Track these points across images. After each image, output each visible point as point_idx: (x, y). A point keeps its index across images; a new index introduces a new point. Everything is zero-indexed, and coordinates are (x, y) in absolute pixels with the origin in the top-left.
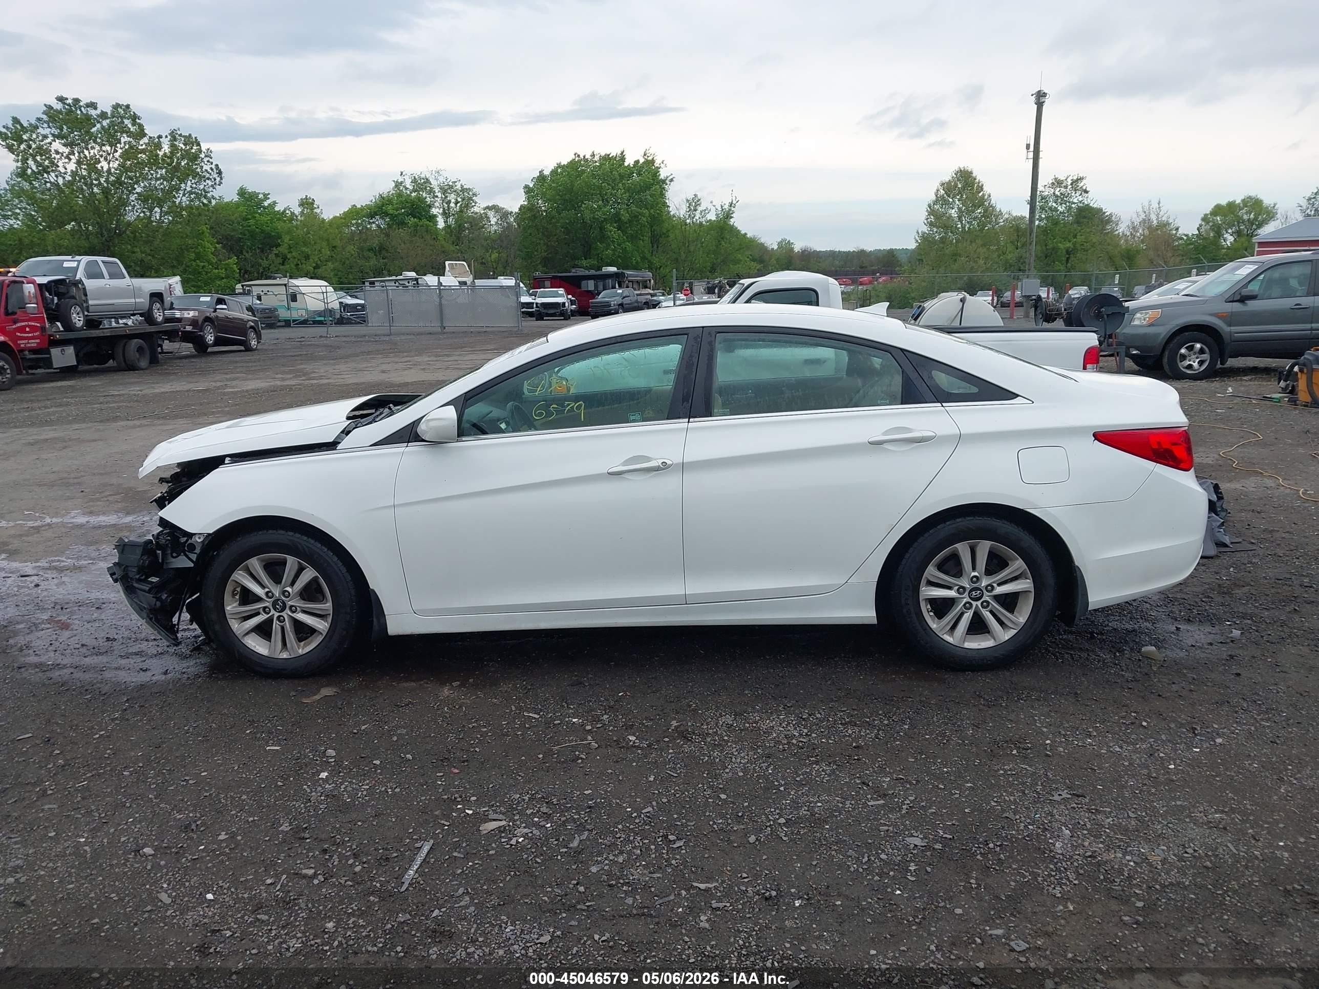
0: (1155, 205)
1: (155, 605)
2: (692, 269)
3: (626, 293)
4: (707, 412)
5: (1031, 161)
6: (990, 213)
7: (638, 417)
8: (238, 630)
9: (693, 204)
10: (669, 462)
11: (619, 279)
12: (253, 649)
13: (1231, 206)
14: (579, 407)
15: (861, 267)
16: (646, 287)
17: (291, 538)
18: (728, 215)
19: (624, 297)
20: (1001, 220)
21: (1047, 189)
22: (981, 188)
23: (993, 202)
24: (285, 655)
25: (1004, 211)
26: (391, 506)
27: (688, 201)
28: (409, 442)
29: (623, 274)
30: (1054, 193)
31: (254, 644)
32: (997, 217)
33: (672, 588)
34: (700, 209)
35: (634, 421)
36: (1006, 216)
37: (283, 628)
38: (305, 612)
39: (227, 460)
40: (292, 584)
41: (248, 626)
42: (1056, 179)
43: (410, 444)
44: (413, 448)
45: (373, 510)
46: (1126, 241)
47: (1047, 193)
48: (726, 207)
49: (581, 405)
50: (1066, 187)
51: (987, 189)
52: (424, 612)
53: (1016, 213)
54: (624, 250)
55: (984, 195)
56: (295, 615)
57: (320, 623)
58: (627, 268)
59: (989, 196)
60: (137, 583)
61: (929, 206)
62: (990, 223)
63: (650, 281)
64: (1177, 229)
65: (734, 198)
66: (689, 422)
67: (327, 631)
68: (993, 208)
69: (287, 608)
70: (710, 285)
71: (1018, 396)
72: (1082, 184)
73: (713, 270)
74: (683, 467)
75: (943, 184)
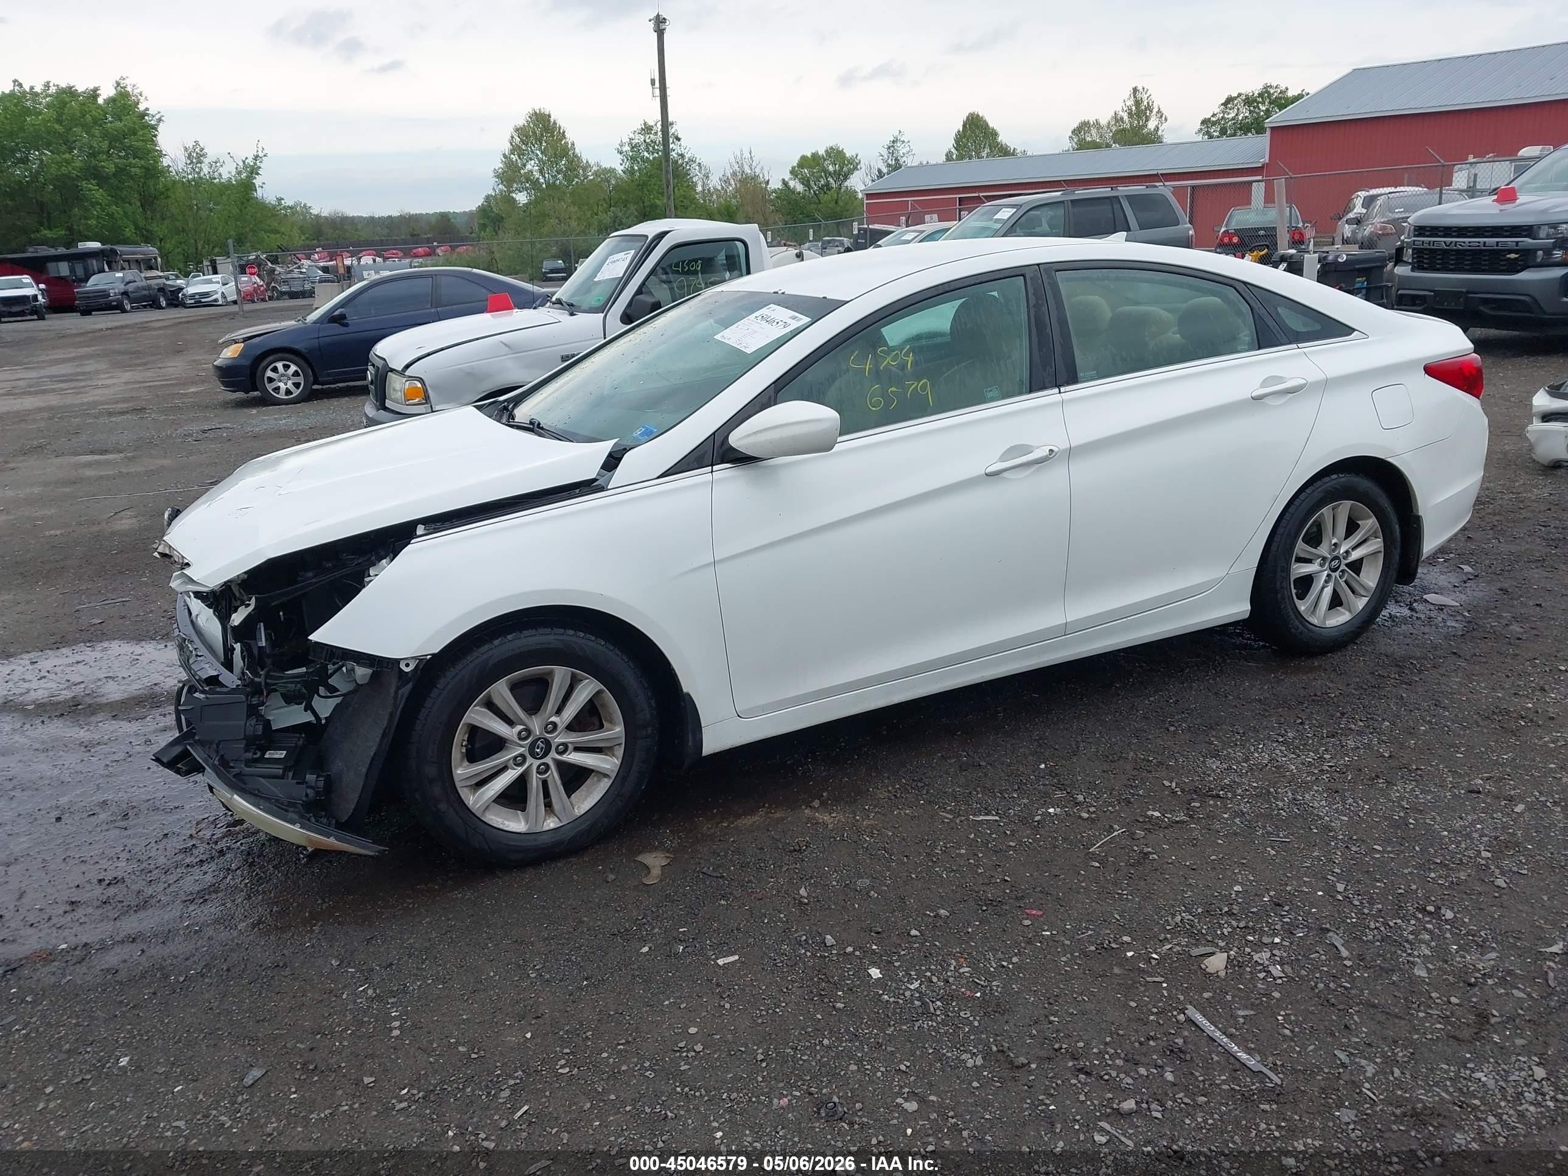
0: (747, 155)
1: (307, 795)
2: (208, 242)
3: (129, 277)
4: (1073, 378)
5: (658, 99)
6: (574, 164)
7: (995, 393)
8: (475, 802)
9: (196, 156)
10: (1055, 449)
11: (109, 259)
12: (501, 827)
13: (815, 156)
14: (924, 387)
15: (413, 235)
16: (151, 268)
17: (561, 638)
18: (254, 171)
19: (128, 283)
20: (590, 173)
21: (637, 136)
22: (563, 135)
23: (577, 151)
24: (551, 823)
25: (592, 162)
26: (708, 565)
27: (186, 149)
28: (712, 465)
29: (114, 252)
30: (645, 141)
31: (500, 820)
32: (585, 169)
33: (1051, 617)
34: (206, 161)
35: (993, 400)
36: (595, 168)
37: (545, 783)
38: (578, 749)
39: (420, 530)
40: (559, 711)
41: (492, 793)
42: (645, 124)
43: (715, 468)
44: (723, 472)
45: (687, 572)
46: (719, 197)
47: (637, 141)
48: (250, 161)
49: (925, 385)
50: (656, 133)
51: (570, 136)
52: (753, 712)
53: (606, 165)
54: (111, 216)
55: (567, 143)
56: (565, 758)
57: (606, 761)
58: (118, 243)
59: (573, 144)
60: (246, 766)
61: (505, 156)
62: (577, 176)
63: (155, 259)
64: (767, 183)
65: (260, 150)
66: (1060, 392)
67: (616, 770)
68: (579, 158)
69: (553, 748)
70: (242, 262)
71: (1354, 330)
72: (673, 130)
73: (240, 241)
74: (1071, 453)
75: (517, 130)
